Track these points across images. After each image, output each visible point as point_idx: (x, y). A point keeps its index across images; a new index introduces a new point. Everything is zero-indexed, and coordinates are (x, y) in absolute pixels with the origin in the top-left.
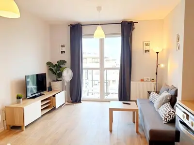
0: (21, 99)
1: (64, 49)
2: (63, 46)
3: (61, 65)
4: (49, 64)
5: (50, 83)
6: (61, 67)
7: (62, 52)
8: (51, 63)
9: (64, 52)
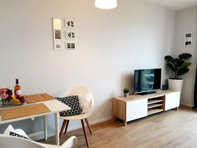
0: (128, 94)
1: (189, 39)
2: (188, 36)
3: (183, 60)
4: (168, 58)
5: (167, 81)
6: (183, 62)
7: (187, 43)
8: (170, 57)
9: (190, 43)
